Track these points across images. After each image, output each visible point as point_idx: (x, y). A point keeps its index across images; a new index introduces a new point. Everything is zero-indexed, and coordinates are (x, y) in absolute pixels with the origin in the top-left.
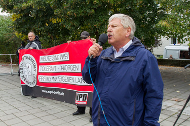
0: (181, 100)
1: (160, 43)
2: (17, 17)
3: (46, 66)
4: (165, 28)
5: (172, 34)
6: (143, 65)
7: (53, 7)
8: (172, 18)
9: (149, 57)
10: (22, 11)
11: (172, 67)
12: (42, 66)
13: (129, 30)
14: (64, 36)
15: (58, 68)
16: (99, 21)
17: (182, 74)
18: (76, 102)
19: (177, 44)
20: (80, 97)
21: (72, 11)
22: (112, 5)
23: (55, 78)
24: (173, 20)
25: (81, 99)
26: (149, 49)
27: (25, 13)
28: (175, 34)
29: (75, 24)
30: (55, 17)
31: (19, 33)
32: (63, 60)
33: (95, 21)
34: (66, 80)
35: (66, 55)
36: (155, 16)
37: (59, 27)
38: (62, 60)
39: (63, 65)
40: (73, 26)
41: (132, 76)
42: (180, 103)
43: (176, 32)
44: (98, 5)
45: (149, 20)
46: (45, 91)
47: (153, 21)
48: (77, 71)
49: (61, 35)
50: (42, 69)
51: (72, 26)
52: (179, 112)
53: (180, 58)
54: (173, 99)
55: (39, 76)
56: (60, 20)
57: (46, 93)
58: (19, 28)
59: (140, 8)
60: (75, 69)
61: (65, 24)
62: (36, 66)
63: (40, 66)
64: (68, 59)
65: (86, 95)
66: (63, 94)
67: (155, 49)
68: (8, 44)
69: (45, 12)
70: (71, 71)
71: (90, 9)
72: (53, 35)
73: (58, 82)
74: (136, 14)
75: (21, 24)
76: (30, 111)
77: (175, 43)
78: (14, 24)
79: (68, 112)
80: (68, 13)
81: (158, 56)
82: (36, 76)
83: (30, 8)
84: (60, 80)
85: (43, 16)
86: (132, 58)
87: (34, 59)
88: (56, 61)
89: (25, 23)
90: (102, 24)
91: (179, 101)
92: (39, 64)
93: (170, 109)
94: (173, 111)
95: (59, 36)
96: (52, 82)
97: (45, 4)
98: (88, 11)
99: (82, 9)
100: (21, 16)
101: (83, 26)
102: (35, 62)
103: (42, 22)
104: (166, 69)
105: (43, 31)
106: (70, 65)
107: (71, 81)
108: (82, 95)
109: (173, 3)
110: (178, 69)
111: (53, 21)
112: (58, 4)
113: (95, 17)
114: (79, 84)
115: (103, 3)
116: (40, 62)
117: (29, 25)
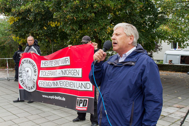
0: (183, 106)
1: (160, 48)
2: (14, 21)
3: (47, 71)
4: (166, 33)
5: (173, 38)
6: (141, 69)
7: (52, 10)
8: (173, 23)
9: (148, 62)
10: (20, 14)
11: (172, 73)
12: (43, 71)
13: (132, 37)
14: (62, 40)
15: (58, 73)
16: (99, 25)
17: (183, 80)
18: (77, 108)
19: (177, 49)
20: (80, 103)
21: (72, 15)
22: (113, 9)
23: (56, 83)
24: (175, 25)
25: (81, 105)
26: (149, 53)
27: (23, 16)
28: (177, 38)
29: (74, 28)
30: (54, 20)
31: (16, 37)
32: (64, 64)
33: (95, 25)
34: (67, 85)
35: (67, 60)
36: (156, 20)
37: (57, 31)
38: (62, 65)
39: (63, 70)
40: (73, 30)
41: (130, 79)
42: (182, 110)
43: (178, 36)
44: (98, 9)
45: (149, 24)
46: (45, 96)
47: (154, 26)
48: (77, 76)
49: (59, 39)
50: (43, 74)
51: (71, 30)
52: (182, 119)
53: (181, 63)
54: (175, 105)
55: (39, 81)
56: (59, 23)
57: (46, 98)
58: (16, 31)
59: (140, 12)
60: (75, 74)
61: (65, 28)
62: (37, 71)
63: (41, 71)
64: (69, 64)
65: (86, 100)
66: (64, 99)
67: (154, 54)
68: (3, 48)
69: (43, 15)
70: (72, 76)
71: (90, 12)
72: (52, 39)
73: (59, 86)
74: (136, 19)
75: (18, 27)
76: (28, 117)
77: (175, 47)
78: (12, 27)
79: (68, 118)
80: (68, 16)
81: (158, 61)
82: (35, 81)
83: (29, 11)
84: (62, 85)
85: (41, 19)
86: (133, 63)
87: (35, 63)
88: (57, 65)
89: (23, 26)
90: (102, 29)
91: (181, 108)
92: (40, 69)
93: (172, 116)
94: (176, 117)
95: (57, 40)
96: (53, 87)
97: (44, 7)
98: (88, 14)
99: (81, 13)
100: (19, 20)
101: (82, 30)
102: (36, 66)
103: (40, 25)
104: (167, 74)
105: (41, 34)
106: (71, 69)
107: (72, 86)
108: (82, 100)
109: (174, 8)
110: (179, 75)
111: (51, 25)
112: (57, 7)
113: (95, 21)
114: (79, 89)
115: (103, 6)
116: (41, 66)
117: (26, 29)
